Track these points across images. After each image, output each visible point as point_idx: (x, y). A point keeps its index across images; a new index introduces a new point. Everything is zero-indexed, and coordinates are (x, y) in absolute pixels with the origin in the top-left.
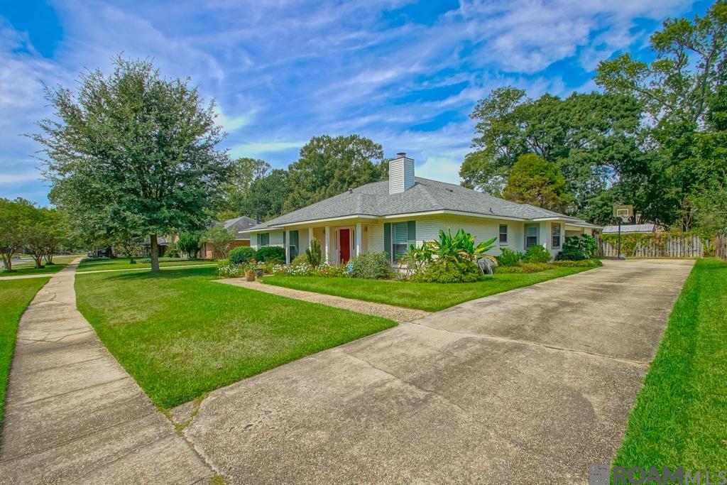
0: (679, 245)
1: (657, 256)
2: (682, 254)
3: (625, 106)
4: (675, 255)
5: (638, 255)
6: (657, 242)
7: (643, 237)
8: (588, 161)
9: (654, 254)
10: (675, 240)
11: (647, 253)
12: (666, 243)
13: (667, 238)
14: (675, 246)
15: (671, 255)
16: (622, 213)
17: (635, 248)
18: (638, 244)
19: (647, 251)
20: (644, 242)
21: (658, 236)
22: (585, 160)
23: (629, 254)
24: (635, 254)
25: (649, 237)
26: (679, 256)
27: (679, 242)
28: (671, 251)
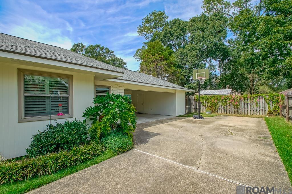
0: (249, 105)
1: (233, 113)
2: (252, 113)
3: (217, 18)
4: (246, 113)
5: (220, 112)
6: (233, 103)
7: (222, 98)
8: (194, 49)
9: (230, 112)
10: (246, 101)
11: (225, 111)
12: (239, 103)
13: (240, 99)
14: (246, 106)
15: (243, 113)
16: (200, 76)
17: (217, 107)
18: (220, 104)
19: (226, 109)
20: (223, 102)
21: (233, 98)
22: (192, 49)
23: (213, 111)
24: (218, 111)
25: (227, 99)
26: (249, 114)
27: (249, 103)
28: (243, 110)
